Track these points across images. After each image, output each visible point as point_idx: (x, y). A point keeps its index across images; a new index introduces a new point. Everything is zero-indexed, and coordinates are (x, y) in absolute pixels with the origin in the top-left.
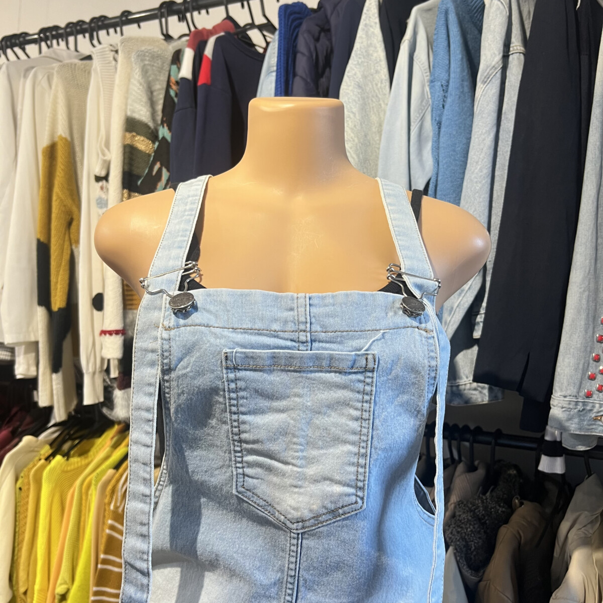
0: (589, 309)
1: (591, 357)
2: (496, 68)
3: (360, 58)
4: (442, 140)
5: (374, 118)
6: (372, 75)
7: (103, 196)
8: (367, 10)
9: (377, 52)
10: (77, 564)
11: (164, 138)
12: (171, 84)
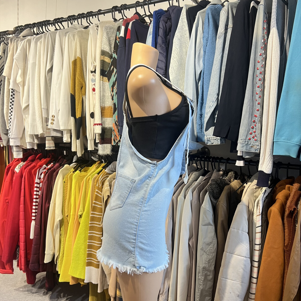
0: (250, 112)
1: (251, 127)
2: (222, 33)
3: (179, 30)
4: (206, 57)
5: (184, 50)
6: (184, 35)
7: (94, 78)
8: (182, 13)
9: (185, 27)
10: (85, 206)
11: (114, 57)
12: (117, 38)
